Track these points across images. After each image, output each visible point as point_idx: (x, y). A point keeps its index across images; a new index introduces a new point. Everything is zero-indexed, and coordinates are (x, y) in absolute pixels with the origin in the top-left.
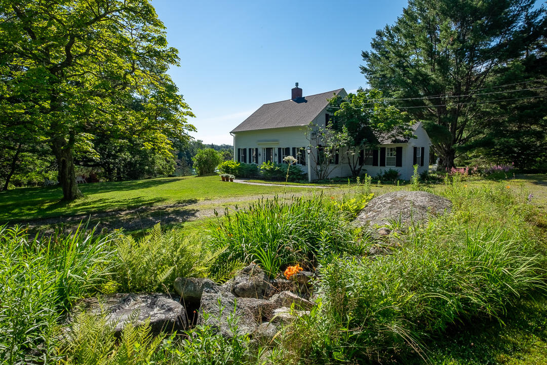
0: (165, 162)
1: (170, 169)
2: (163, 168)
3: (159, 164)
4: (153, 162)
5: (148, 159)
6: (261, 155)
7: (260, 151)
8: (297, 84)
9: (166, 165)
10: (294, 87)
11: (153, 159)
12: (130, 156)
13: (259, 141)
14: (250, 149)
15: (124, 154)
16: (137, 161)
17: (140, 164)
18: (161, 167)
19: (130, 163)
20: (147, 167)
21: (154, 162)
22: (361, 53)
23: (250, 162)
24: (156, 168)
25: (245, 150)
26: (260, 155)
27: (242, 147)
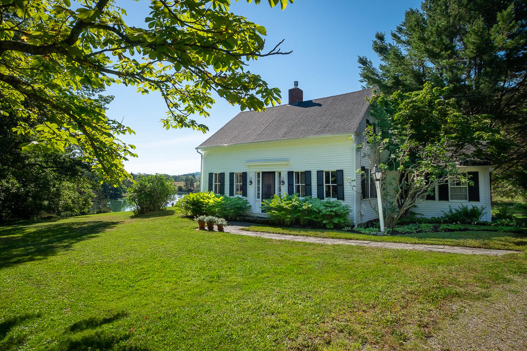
0: (77, 194)
1: (85, 205)
2: (73, 202)
3: (67, 197)
4: (58, 194)
5: (49, 190)
6: (253, 183)
7: (252, 176)
8: (296, 83)
9: (78, 198)
10: (293, 87)
11: (58, 190)
12: (18, 185)
13: (249, 161)
14: (232, 175)
15: (7, 182)
16: (29, 192)
17: (34, 198)
18: (70, 201)
19: (16, 196)
20: (46, 203)
21: (60, 195)
22: (358, 59)
23: (231, 194)
24: (61, 203)
25: (222, 175)
26: (251, 182)
27: (218, 171)
